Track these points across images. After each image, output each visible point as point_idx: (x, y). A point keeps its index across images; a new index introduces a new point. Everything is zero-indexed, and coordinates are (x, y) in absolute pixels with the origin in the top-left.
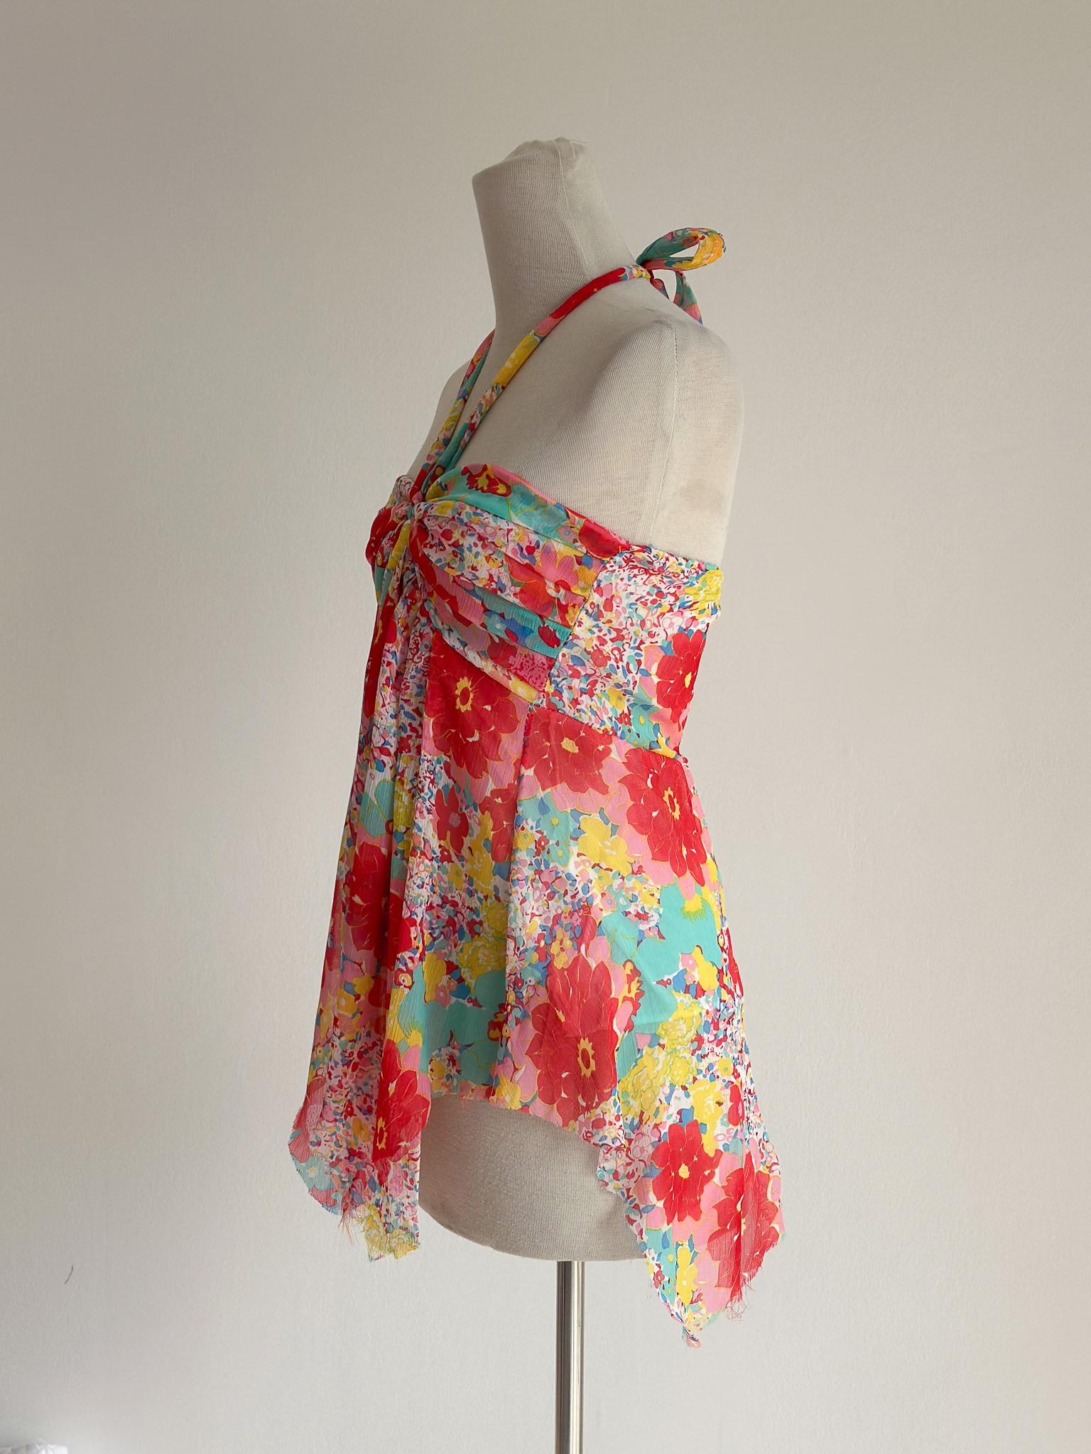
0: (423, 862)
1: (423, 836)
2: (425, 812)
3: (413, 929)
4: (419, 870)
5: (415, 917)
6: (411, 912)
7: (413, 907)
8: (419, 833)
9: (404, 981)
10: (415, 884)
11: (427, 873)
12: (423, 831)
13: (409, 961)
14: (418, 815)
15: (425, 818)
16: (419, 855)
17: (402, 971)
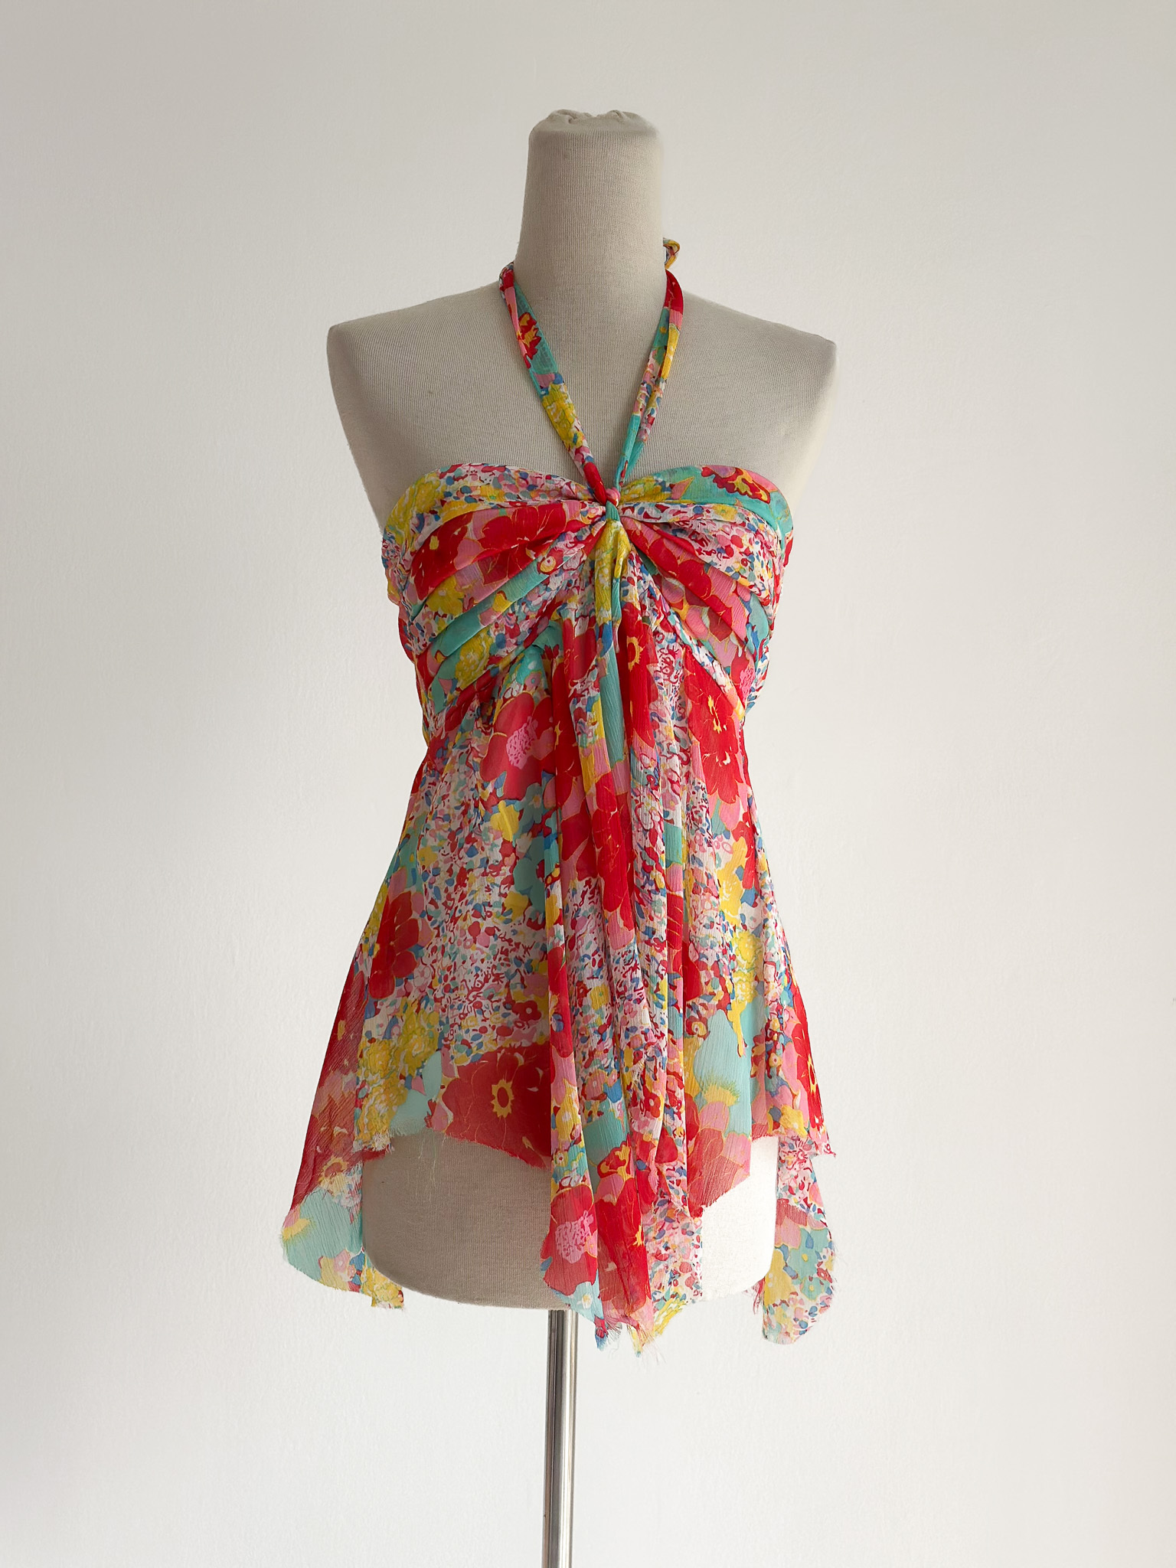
0: (709, 898)
1: (705, 871)
2: (705, 845)
3: (703, 973)
4: (704, 908)
5: (705, 960)
6: (699, 954)
7: (701, 949)
8: (701, 868)
9: (697, 1029)
10: (701, 924)
11: (715, 912)
12: (705, 865)
13: (700, 1008)
14: (697, 848)
15: (704, 851)
16: (702, 891)
17: (695, 1020)
